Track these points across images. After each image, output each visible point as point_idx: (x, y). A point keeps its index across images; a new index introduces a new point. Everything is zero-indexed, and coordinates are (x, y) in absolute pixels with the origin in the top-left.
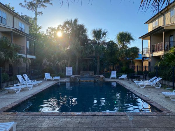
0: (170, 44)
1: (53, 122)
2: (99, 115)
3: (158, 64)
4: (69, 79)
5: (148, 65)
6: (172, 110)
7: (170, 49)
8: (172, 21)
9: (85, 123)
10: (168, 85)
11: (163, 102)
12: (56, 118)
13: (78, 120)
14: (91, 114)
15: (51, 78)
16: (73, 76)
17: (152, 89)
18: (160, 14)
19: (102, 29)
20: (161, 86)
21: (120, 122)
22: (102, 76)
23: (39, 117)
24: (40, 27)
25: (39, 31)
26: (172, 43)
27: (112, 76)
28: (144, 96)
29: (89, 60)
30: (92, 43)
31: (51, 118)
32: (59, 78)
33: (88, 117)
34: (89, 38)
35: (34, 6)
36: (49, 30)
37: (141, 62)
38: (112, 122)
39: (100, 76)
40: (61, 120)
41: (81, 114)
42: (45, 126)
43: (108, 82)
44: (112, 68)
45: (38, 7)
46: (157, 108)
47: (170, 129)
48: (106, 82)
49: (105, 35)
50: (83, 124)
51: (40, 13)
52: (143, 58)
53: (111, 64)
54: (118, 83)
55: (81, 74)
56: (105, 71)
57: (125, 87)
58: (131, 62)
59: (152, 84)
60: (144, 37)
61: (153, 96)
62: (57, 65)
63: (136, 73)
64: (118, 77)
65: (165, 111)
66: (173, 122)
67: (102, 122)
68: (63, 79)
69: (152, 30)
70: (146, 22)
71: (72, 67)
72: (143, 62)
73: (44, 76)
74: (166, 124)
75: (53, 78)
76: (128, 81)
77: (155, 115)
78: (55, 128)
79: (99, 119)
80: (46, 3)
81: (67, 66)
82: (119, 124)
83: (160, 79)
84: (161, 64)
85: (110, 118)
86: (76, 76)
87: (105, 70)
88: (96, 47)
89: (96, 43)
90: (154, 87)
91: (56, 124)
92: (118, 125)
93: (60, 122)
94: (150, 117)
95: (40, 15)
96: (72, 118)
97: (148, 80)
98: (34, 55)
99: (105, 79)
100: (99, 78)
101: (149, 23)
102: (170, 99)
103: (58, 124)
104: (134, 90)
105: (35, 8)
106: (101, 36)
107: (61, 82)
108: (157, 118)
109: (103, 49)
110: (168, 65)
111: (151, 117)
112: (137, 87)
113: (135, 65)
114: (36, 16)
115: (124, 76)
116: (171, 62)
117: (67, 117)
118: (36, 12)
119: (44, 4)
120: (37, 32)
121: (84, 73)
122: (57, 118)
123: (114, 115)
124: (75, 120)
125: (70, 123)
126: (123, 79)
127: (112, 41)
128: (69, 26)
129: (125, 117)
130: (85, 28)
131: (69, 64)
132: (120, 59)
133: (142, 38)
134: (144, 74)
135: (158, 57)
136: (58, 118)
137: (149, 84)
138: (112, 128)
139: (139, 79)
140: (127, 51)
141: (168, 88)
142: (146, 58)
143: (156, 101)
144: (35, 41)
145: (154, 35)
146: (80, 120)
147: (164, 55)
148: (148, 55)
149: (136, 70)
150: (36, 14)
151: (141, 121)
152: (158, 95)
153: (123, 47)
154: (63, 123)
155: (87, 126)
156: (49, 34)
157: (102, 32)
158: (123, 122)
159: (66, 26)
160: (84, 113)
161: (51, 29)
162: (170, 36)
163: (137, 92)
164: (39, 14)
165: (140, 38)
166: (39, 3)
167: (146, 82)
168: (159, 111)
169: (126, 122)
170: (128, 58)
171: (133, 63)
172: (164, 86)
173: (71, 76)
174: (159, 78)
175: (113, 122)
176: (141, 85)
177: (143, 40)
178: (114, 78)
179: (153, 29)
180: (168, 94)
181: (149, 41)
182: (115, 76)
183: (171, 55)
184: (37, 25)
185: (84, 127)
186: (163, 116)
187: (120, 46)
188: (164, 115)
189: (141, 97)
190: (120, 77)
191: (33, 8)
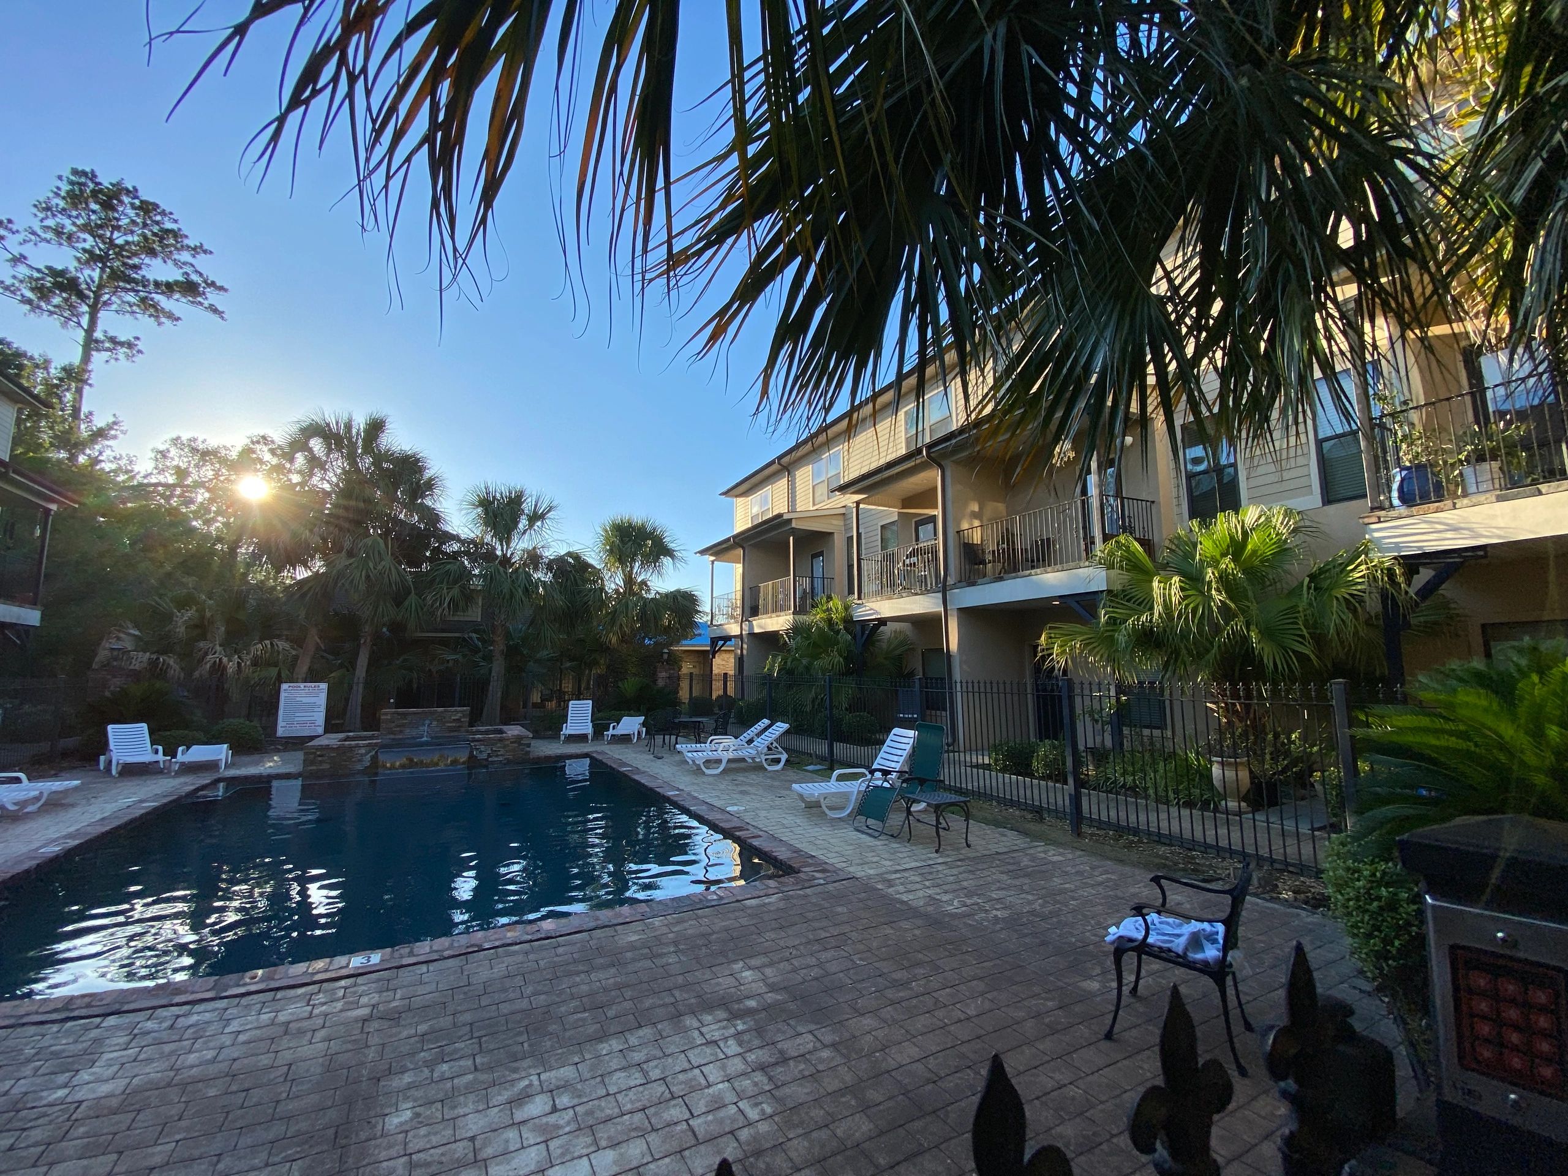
0: (813, 588)
1: (167, 1048)
2: (497, 944)
3: (774, 665)
4: (300, 755)
5: (732, 673)
6: (833, 860)
7: (813, 606)
8: (817, 500)
9: (409, 1010)
10: (811, 755)
11: (798, 831)
12: (194, 1018)
13: (364, 1000)
14: (451, 947)
15: (160, 757)
16: (333, 740)
17: (754, 778)
18: (775, 467)
19: (527, 493)
20: (787, 761)
21: (616, 960)
22: (514, 731)
23: (55, 1028)
24: (110, 427)
25: (92, 451)
26: (818, 584)
27: (569, 729)
28: (723, 811)
29: (444, 642)
30: (467, 553)
31: (150, 1025)
32: (220, 752)
33: (432, 967)
34: (449, 529)
35: (82, 296)
36: (173, 452)
37: (705, 658)
38: (571, 967)
39: (505, 728)
40: (234, 1026)
41: (382, 961)
42: (104, 1089)
43: (548, 758)
44: (568, 686)
45: (114, 307)
46: (775, 859)
47: (834, 943)
48: (538, 760)
49: (539, 523)
50: (394, 1018)
51: (122, 344)
52: (714, 641)
53: (568, 664)
54: (601, 762)
55: (383, 725)
56: (535, 705)
57: (636, 777)
58: (666, 656)
59: (754, 752)
60: (719, 551)
61: (758, 805)
62: (219, 669)
63: (685, 708)
64: (599, 729)
65: (810, 865)
66: (839, 909)
67: (519, 982)
68: (256, 757)
69: (750, 525)
70: (725, 490)
71: (324, 686)
72: (714, 657)
73: (103, 746)
74: (816, 925)
75: (171, 752)
76: (650, 748)
77: (771, 891)
78: (184, 1085)
79: (500, 969)
80: (177, 296)
81: (291, 680)
82: (613, 971)
83: (781, 727)
84: (786, 663)
85: (560, 950)
86: (347, 739)
87: (536, 697)
88: (490, 579)
89: (490, 556)
90: (759, 768)
91: (192, 1058)
92: (606, 977)
93: (227, 1040)
94: (751, 907)
95: (121, 357)
96: (321, 998)
97: (736, 738)
98: (33, 603)
99: (533, 743)
100: (501, 740)
101: (737, 496)
102: (824, 812)
103: (210, 1055)
104: (678, 789)
105: (85, 308)
106: (521, 526)
107: (231, 781)
108: (782, 905)
109: (526, 591)
110: (808, 668)
111: (759, 906)
112: (688, 771)
113: (680, 668)
114: (86, 358)
115: (631, 724)
116: (816, 657)
117: (280, 995)
118: (90, 331)
119: (157, 297)
120: (73, 458)
121: (405, 715)
122: (199, 1016)
123: (585, 927)
124: (339, 1005)
125: (301, 1032)
126: (625, 739)
127: (577, 557)
128: (330, 450)
129: (638, 926)
130: (428, 474)
131: (303, 668)
132: (614, 640)
133: (711, 555)
134: (716, 710)
135: (770, 639)
136: (207, 1016)
137: (740, 754)
138: (574, 1004)
139: (698, 734)
140: (645, 604)
141: (810, 768)
142: (727, 638)
143: (771, 829)
144: (54, 507)
145: (756, 546)
146: (376, 998)
147: (797, 630)
148: (734, 629)
149: (684, 694)
150: (90, 344)
151: (714, 933)
152: (778, 802)
153: (631, 589)
154: (244, 1043)
155: (423, 1028)
156: (171, 480)
157: (527, 507)
158: (629, 955)
159: (310, 450)
160: (407, 950)
161: (194, 450)
162: (815, 556)
163: (689, 794)
164: (108, 350)
165: (703, 552)
166: (127, 290)
167: (725, 747)
168: (784, 869)
169: (646, 951)
170: (650, 639)
171: (674, 661)
172: (797, 760)
173: (312, 738)
174: (778, 724)
175: (581, 968)
176: (708, 762)
177: (713, 562)
178: (582, 738)
179: (755, 523)
180: (815, 789)
181: (739, 568)
182: (588, 729)
183: (818, 628)
184: (85, 409)
185: (405, 1034)
186: (801, 892)
187: (613, 582)
188: (807, 885)
189: (711, 816)
190: (611, 732)
191: (72, 307)
